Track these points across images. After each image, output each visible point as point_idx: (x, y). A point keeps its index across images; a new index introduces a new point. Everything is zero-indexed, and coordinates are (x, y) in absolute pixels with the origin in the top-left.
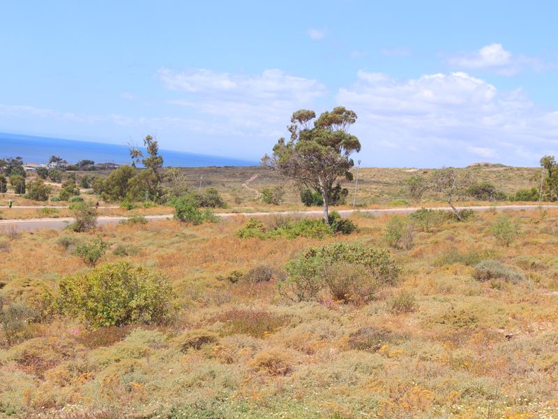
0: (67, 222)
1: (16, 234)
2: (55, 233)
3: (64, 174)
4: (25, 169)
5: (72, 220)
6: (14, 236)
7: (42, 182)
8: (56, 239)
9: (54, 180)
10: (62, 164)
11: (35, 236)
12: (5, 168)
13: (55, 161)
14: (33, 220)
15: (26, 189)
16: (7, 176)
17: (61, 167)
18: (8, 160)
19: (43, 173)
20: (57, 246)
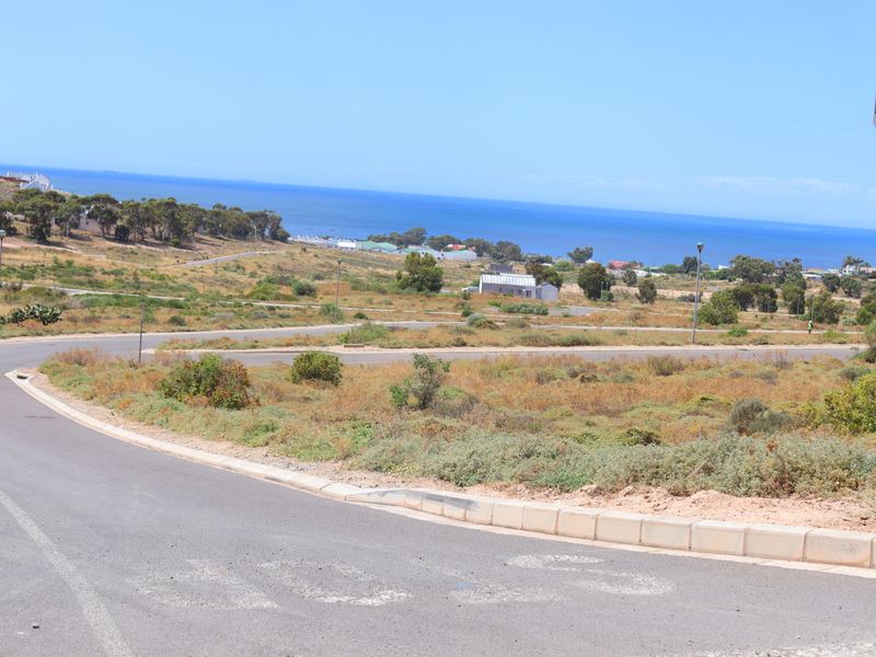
0: (856, 349)
1: (785, 363)
2: (837, 362)
3: (865, 284)
4: (806, 276)
5: (863, 347)
6: (783, 365)
7: (829, 296)
8: (839, 370)
9: (849, 294)
10: (862, 269)
11: (810, 367)
12: (774, 275)
13: (851, 264)
14: (810, 346)
15: (806, 308)
16: (778, 287)
17: (861, 273)
18: (780, 263)
19: (832, 283)
20: (839, 378)
